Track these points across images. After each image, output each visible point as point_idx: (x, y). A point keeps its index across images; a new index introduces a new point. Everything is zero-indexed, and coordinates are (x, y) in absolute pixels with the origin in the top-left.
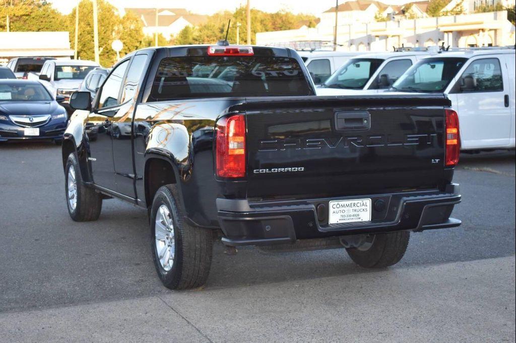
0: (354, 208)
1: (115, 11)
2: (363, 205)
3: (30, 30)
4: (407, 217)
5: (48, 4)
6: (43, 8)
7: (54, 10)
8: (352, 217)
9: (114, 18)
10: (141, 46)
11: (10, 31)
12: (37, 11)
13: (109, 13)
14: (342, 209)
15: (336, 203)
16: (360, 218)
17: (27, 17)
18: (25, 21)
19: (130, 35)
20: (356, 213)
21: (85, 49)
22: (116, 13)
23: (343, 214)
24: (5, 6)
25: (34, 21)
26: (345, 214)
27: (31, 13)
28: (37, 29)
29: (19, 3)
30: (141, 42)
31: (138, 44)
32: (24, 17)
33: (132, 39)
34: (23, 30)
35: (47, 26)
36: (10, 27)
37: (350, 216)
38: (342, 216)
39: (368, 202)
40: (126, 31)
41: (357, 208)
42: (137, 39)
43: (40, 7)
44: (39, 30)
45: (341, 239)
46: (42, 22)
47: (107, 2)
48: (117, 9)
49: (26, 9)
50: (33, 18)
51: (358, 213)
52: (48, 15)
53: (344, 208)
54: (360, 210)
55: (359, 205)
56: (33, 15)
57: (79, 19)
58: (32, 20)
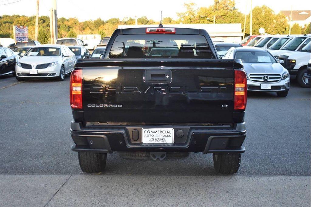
0: (161, 134)
1: (273, 12)
2: (168, 132)
3: (226, 23)
4: (195, 143)
5: (236, 10)
6: (233, 11)
7: (239, 12)
8: (159, 140)
9: (271, 16)
10: (286, 31)
11: (215, 23)
12: (230, 13)
13: (269, 14)
14: (151, 134)
15: (147, 130)
16: (165, 141)
17: (224, 16)
18: (223, 18)
19: (280, 25)
20: (162, 137)
21: (255, 33)
22: (273, 13)
23: (153, 137)
24: (214, 11)
25: (228, 18)
26: (154, 137)
27: (227, 14)
28: (229, 22)
29: (221, 9)
30: (286, 29)
31: (284, 30)
32: (223, 16)
33: (280, 27)
34: (222, 23)
35: (234, 21)
36: (215, 21)
37: (158, 139)
38: (152, 139)
39: (171, 131)
40: (278, 23)
41: (162, 134)
42: (283, 27)
43: (231, 11)
44: (230, 23)
45: (151, 154)
46: (232, 18)
47: (269, 8)
48: (273, 11)
49: (224, 12)
50: (228, 17)
51: (163, 138)
52: (235, 15)
53: (153, 134)
54: (165, 136)
55: (164, 132)
56: (227, 15)
57: (253, 17)
58: (227, 17)
